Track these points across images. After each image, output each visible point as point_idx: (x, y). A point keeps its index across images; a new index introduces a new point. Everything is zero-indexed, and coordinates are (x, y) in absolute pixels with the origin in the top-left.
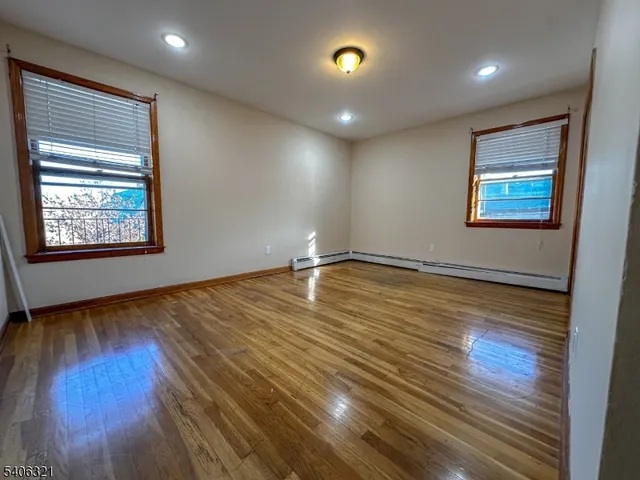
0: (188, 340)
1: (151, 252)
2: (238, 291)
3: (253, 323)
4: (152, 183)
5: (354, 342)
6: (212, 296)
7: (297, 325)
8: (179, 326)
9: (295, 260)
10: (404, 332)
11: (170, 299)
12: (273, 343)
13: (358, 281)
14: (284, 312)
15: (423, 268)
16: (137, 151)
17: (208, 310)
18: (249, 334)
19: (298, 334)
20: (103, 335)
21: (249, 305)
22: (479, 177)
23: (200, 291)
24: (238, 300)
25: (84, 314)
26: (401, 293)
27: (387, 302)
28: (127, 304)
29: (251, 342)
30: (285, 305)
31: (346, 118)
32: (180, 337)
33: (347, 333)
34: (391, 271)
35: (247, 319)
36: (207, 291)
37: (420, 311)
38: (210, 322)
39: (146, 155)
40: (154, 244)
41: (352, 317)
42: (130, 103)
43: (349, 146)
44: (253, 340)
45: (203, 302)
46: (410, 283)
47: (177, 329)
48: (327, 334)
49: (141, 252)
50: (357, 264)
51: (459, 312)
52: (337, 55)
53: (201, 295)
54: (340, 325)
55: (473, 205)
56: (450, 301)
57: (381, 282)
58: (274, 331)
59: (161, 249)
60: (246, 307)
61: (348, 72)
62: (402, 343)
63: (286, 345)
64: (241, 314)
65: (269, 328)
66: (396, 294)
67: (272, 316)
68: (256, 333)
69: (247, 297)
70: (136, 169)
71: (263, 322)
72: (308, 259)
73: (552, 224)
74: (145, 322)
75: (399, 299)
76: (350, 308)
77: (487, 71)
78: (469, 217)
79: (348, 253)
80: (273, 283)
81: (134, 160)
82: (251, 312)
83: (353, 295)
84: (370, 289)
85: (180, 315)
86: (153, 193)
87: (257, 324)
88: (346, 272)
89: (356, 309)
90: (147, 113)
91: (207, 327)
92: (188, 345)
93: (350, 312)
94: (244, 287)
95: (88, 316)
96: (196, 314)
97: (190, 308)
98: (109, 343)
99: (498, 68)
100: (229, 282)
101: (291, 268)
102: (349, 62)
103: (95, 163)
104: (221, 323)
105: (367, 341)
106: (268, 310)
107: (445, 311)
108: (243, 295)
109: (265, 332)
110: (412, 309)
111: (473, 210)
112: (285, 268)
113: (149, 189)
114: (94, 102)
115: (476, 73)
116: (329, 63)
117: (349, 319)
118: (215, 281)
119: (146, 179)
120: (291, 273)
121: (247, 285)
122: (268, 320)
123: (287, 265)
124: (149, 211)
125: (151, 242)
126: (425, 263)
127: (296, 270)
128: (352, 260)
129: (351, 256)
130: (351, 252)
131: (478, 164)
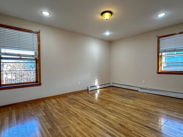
0: (47, 121)
1: (36, 85)
2: (67, 100)
3: (72, 114)
4: (38, 61)
5: (110, 125)
6: (58, 102)
7: (88, 115)
8: (45, 115)
9: (89, 87)
10: (131, 120)
11: (43, 103)
12: (79, 123)
13: (113, 96)
14: (84, 109)
15: (140, 90)
16: (33, 50)
17: (55, 108)
18: (70, 119)
19: (89, 120)
20: (18, 118)
21: (71, 106)
22: (162, 54)
23: (53, 100)
24: (67, 104)
25: (12, 109)
26: (131, 101)
27: (125, 106)
28: (28, 104)
29: (70, 123)
30: (84, 106)
31: (107, 33)
32: (45, 120)
33: (107, 120)
34: (127, 91)
35: (69, 112)
36: (56, 100)
37: (138, 110)
38: (56, 113)
39: (36, 51)
40: (38, 83)
41: (110, 113)
42: (31, 34)
43: (109, 43)
44: (71, 122)
45: (54, 104)
46: (134, 97)
47: (44, 116)
48: (100, 120)
49: (33, 86)
50: (114, 88)
51: (155, 111)
52: (103, 14)
53: (54, 101)
54: (105, 116)
55: (160, 65)
56: (152, 106)
57: (123, 96)
58: (79, 118)
59: (40, 84)
60: (70, 107)
61: (107, 19)
62: (130, 125)
63: (83, 124)
64: (68, 110)
65: (77, 117)
66: (128, 102)
67: (79, 111)
68: (72, 119)
69: (70, 102)
70: (33, 56)
71: (75, 114)
72: (95, 86)
74: (33, 113)
75: (130, 104)
76: (110, 108)
77: (161, 15)
78: (158, 70)
79: (110, 83)
80: (80, 96)
81: (32, 53)
82: (72, 109)
83: (111, 102)
84: (118, 99)
85: (46, 110)
86: (38, 64)
87: (73, 115)
88: (109, 92)
89: (112, 109)
90: (37, 37)
91: (55, 115)
92: (47, 123)
93: (110, 110)
94: (70, 98)
95: (14, 109)
96: (51, 110)
97: (49, 107)
98: (20, 121)
99: (166, 14)
100: (64, 96)
101: (88, 90)
102: (107, 16)
103: (19, 55)
104: (60, 114)
105: (116, 124)
106: (78, 108)
107: (150, 111)
108: (69, 102)
109: (76, 119)
110: (135, 109)
111: (160, 67)
112: (85, 90)
113: (36, 63)
114: (19, 35)
115: (157, 16)
116: (100, 17)
117: (109, 114)
118: (59, 95)
119: (36, 59)
120: (87, 92)
121: (71, 97)
122: (77, 113)
123: (86, 89)
124: (37, 70)
125: (37, 82)
126: (141, 88)
127: (89, 90)
128: (112, 86)
129: (111, 85)
130: (111, 83)
131: (161, 49)
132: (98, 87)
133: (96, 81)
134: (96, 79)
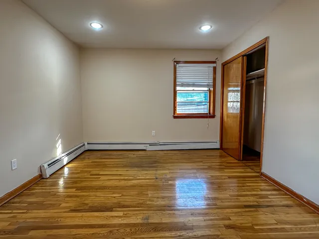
9: (46, 166)
15: (149, 148)
72: (57, 160)
73: (210, 116)
77: (206, 28)
79: (84, 145)
99: (211, 27)
101: (41, 176)
112: (35, 178)
115: (200, 28)
120: (42, 182)
123: (37, 175)
126: (151, 145)
127: (48, 176)
128: (88, 150)
129: (87, 147)
130: (86, 144)
131: (179, 80)
132: (66, 160)
133: (57, 146)
134: (58, 140)
